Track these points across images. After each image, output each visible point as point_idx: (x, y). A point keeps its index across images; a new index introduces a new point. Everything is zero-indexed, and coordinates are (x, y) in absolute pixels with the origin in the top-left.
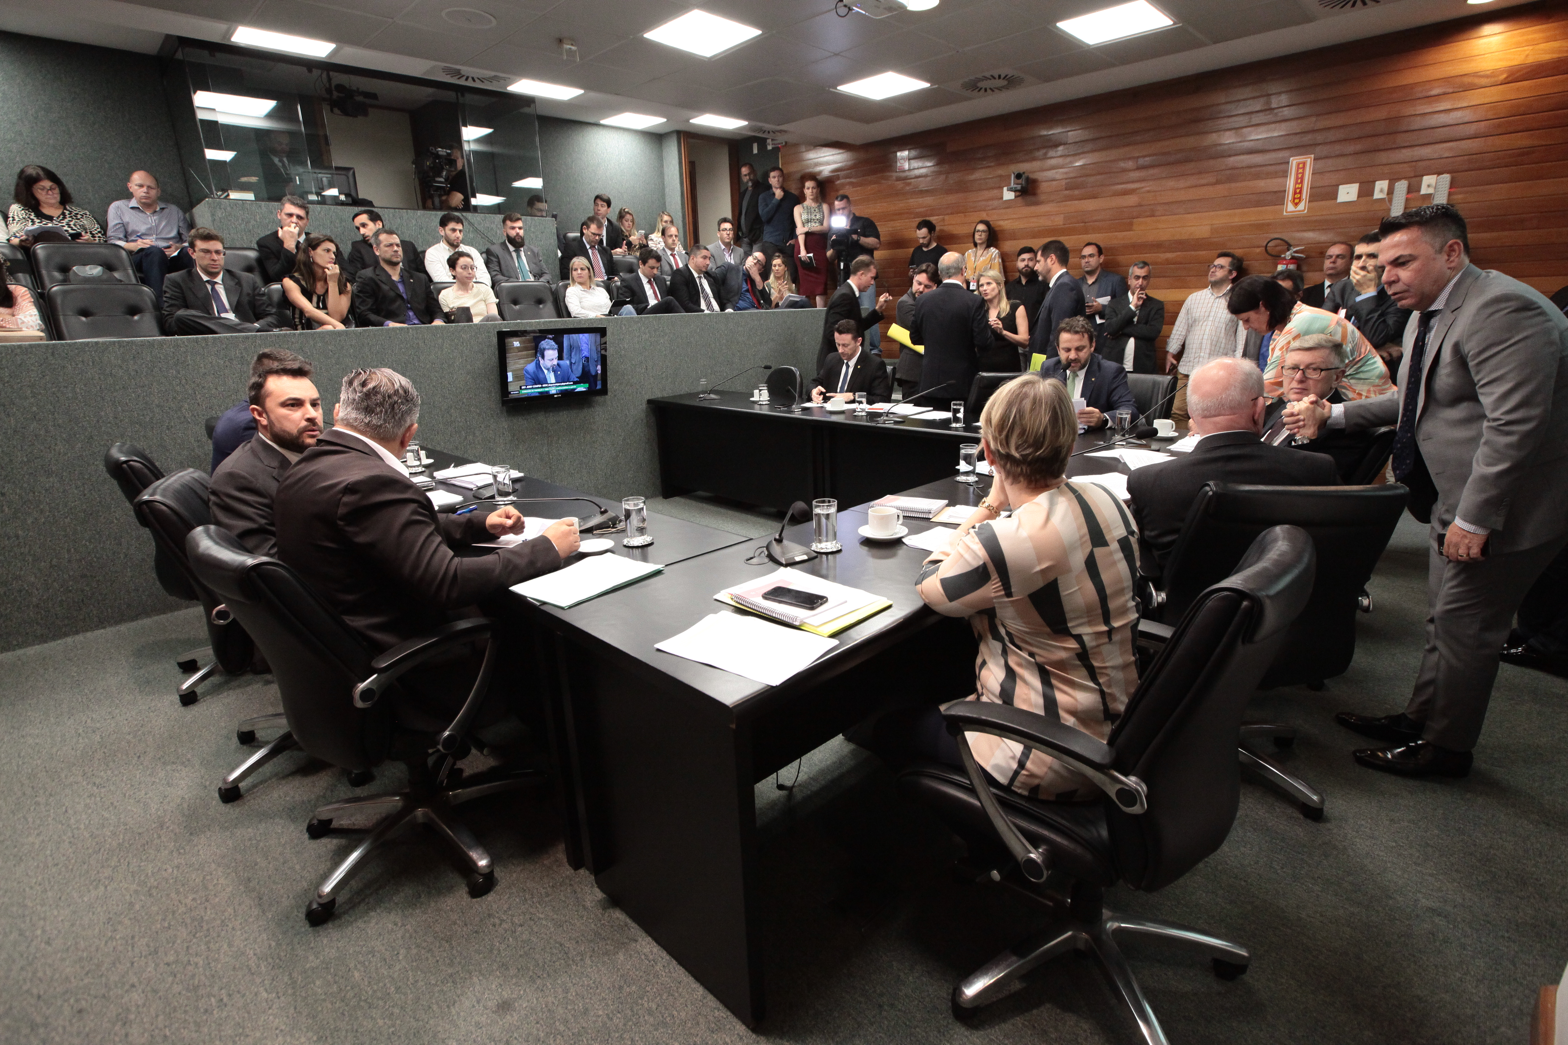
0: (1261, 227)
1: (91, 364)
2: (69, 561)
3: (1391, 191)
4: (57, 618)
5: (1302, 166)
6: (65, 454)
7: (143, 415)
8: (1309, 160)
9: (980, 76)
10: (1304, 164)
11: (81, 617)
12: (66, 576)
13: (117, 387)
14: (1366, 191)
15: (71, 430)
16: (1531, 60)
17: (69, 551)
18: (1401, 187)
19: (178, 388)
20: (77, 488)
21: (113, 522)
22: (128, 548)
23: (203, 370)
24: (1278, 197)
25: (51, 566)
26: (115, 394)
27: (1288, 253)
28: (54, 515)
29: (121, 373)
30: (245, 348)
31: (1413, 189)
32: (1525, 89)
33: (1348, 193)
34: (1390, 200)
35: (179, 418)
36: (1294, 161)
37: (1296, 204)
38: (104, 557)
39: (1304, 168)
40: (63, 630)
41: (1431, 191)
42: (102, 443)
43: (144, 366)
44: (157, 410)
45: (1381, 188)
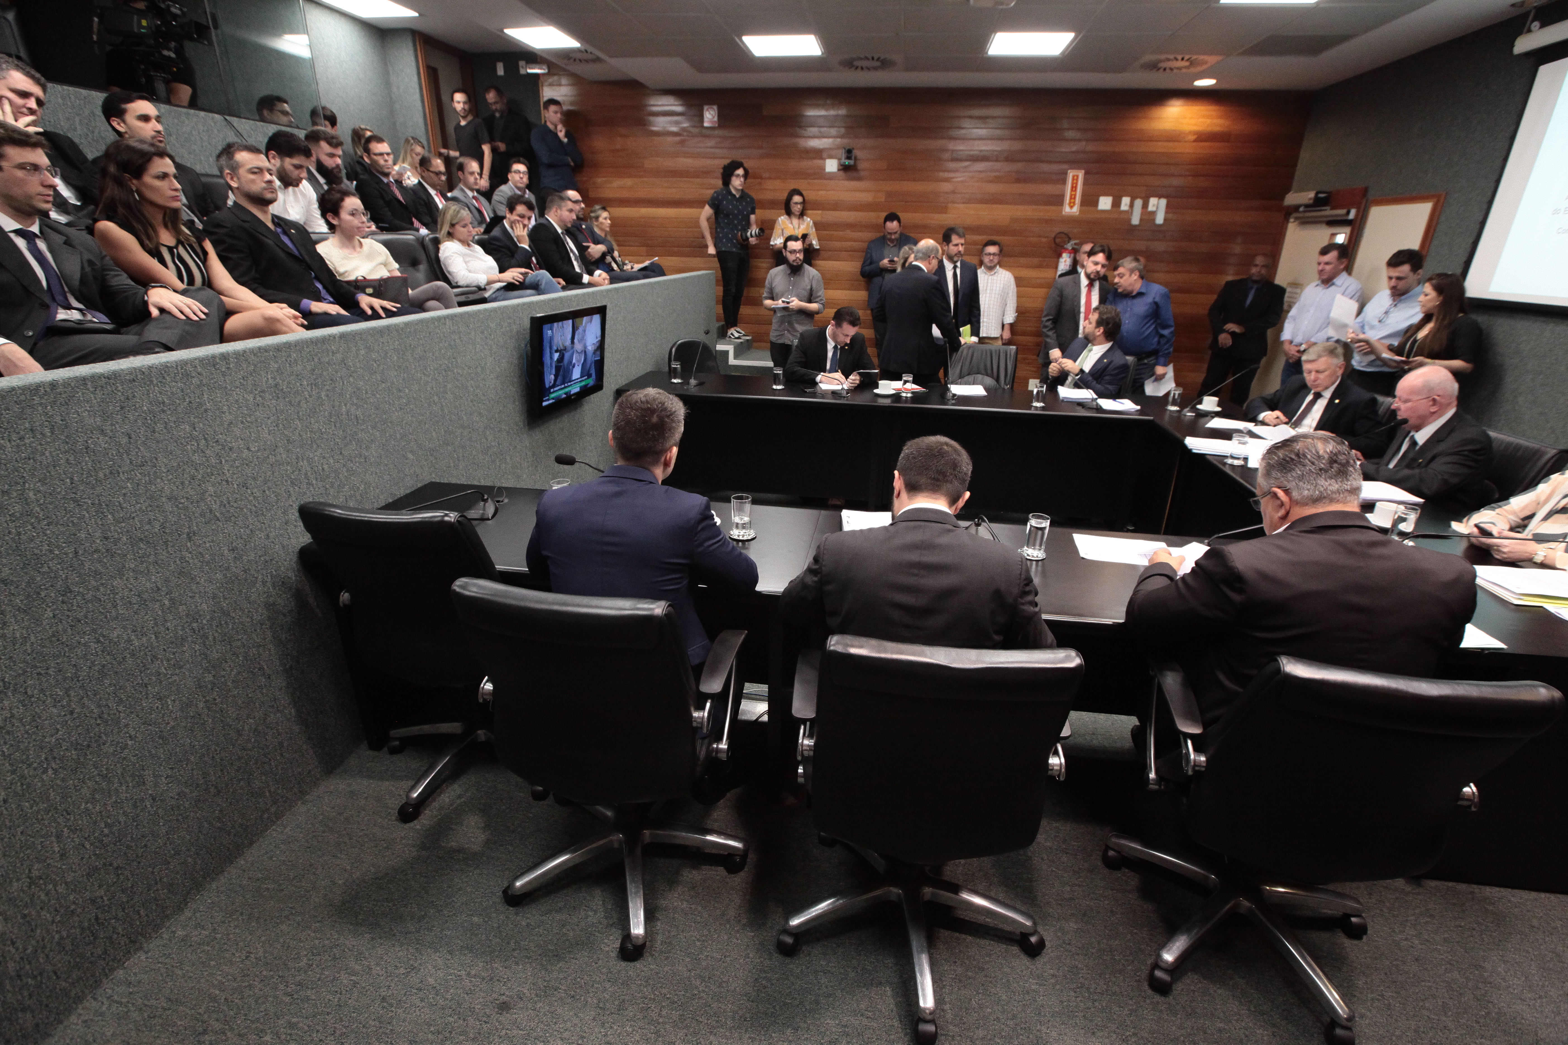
0: (1048, 221)
1: (47, 431)
2: (63, 856)
3: (1132, 205)
4: (58, 978)
5: (1075, 178)
6: (25, 639)
7: (149, 522)
8: (1081, 174)
9: (855, 56)
10: (1078, 176)
11: (99, 951)
12: (61, 889)
13: (101, 475)
14: (1116, 204)
15: (29, 584)
16: (1209, 129)
17: (59, 837)
18: (1139, 203)
19: (196, 458)
20: (56, 702)
21: (125, 747)
22: (156, 785)
23: (227, 417)
24: (1058, 200)
25: (32, 882)
26: (99, 490)
27: (1069, 244)
28: (23, 777)
29: (102, 441)
30: (278, 370)
31: (1145, 205)
32: (1206, 148)
33: (1105, 203)
34: (1132, 213)
35: (202, 515)
36: (1071, 174)
37: (1071, 207)
38: (122, 819)
39: (1077, 180)
40: (73, 994)
41: (1154, 209)
42: (89, 597)
43: (140, 422)
44: (169, 507)
45: (1125, 201)
